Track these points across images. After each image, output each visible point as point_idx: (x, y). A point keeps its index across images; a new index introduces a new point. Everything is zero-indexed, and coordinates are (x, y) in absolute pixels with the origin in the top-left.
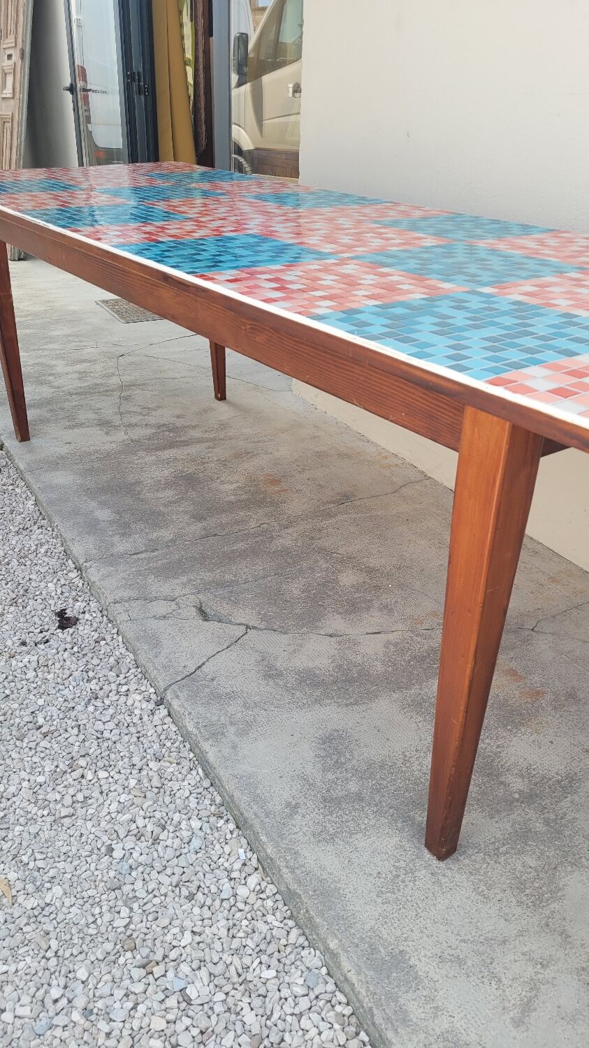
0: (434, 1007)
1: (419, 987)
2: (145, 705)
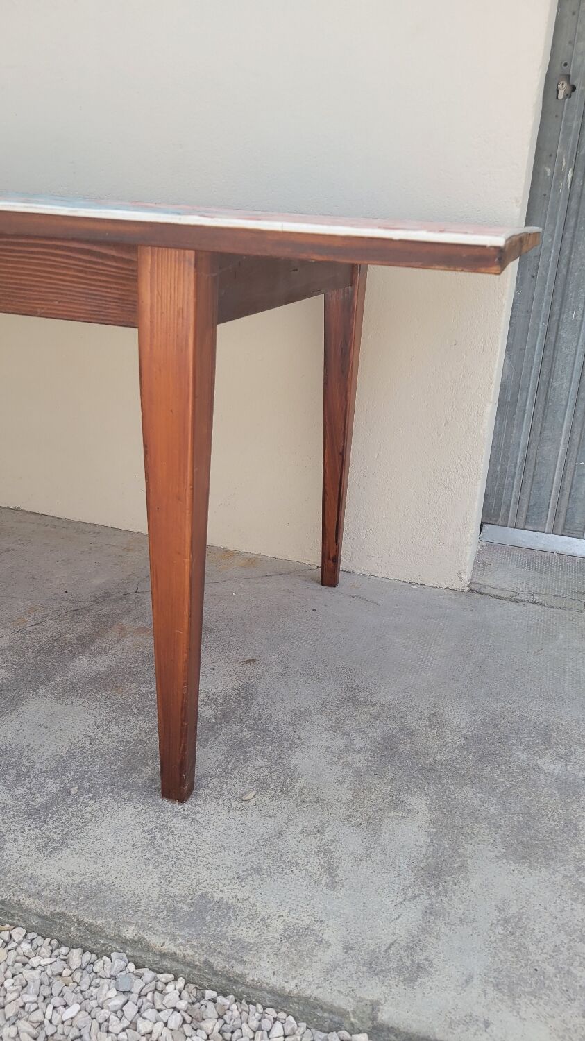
0: (261, 920)
1: (237, 913)
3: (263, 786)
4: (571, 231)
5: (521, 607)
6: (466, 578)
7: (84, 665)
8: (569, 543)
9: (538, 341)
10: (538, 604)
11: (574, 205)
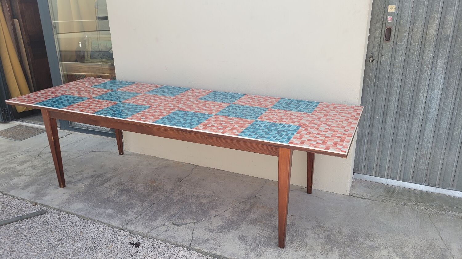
2: (186, 253)
3: (300, 245)
4: (375, 95)
5: (364, 200)
6: (348, 192)
7: (251, 216)
8: (380, 179)
9: (368, 123)
10: (369, 199)
11: (376, 88)
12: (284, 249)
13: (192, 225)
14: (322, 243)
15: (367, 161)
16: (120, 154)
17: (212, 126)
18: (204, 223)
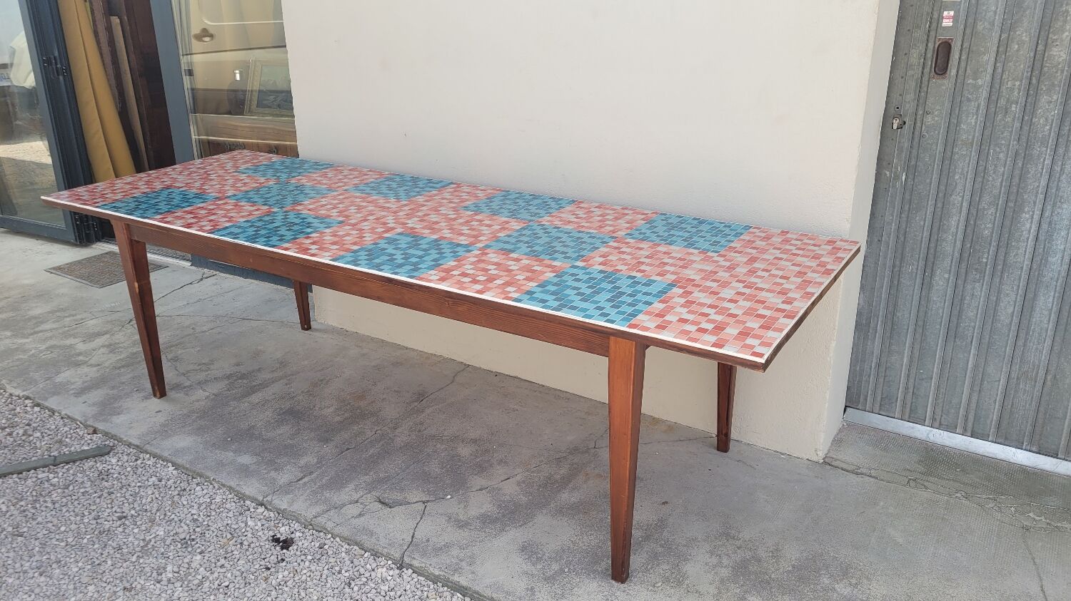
2: (391, 573)
3: (666, 580)
4: (906, 213)
5: (859, 479)
6: (821, 454)
7: (566, 497)
8: (913, 428)
9: (885, 284)
10: (874, 477)
11: (907, 197)
12: (625, 585)
13: (421, 506)
14: (722, 581)
15: (881, 380)
16: (303, 328)
17: (464, 275)
18: (451, 504)
